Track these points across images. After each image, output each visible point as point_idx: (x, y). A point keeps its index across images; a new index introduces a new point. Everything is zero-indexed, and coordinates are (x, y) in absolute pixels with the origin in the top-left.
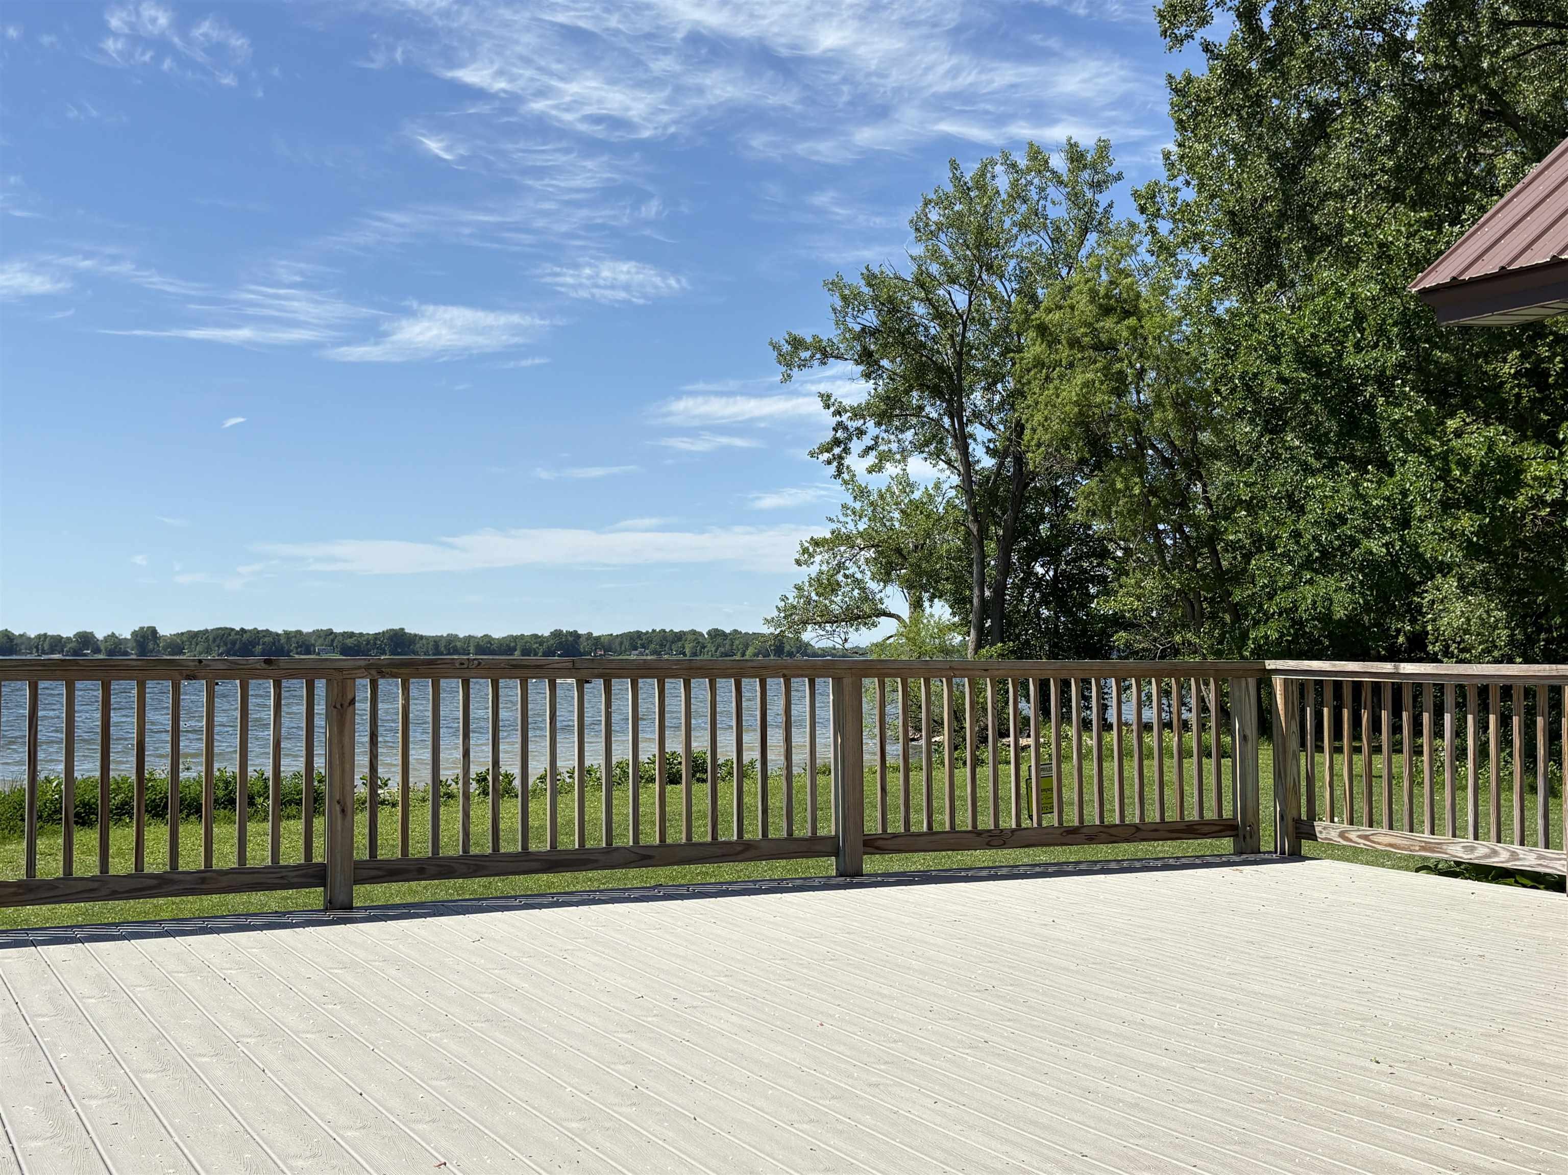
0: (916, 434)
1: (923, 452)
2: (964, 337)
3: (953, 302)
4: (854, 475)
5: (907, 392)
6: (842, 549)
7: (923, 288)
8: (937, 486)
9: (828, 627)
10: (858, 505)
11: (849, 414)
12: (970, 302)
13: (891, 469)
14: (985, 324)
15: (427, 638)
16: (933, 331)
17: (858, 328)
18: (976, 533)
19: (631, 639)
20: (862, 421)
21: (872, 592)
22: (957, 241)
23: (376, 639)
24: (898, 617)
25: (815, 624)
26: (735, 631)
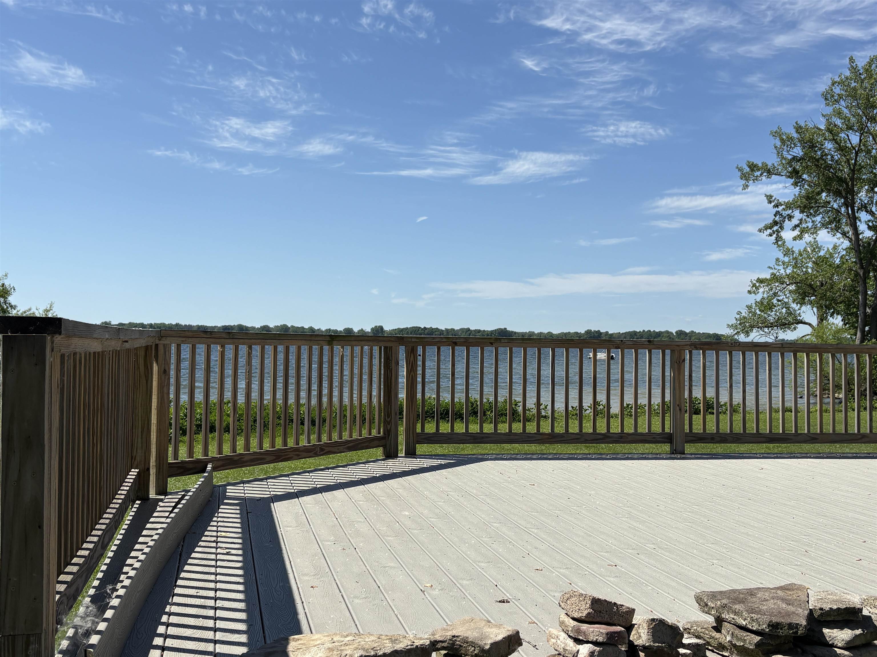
0: (823, 217)
1: (828, 228)
2: (856, 160)
3: (850, 141)
4: (785, 242)
5: (819, 193)
6: (777, 284)
7: (831, 133)
8: (835, 247)
9: (766, 330)
10: (786, 259)
11: (783, 207)
12: (861, 140)
13: (807, 238)
14: (869, 152)
15: (518, 333)
16: (836, 158)
17: (790, 157)
18: (862, 275)
19: (631, 335)
20: (791, 211)
21: (795, 310)
22: (851, 104)
23: (492, 333)
24: (810, 324)
25: (758, 328)
26: (692, 331)
